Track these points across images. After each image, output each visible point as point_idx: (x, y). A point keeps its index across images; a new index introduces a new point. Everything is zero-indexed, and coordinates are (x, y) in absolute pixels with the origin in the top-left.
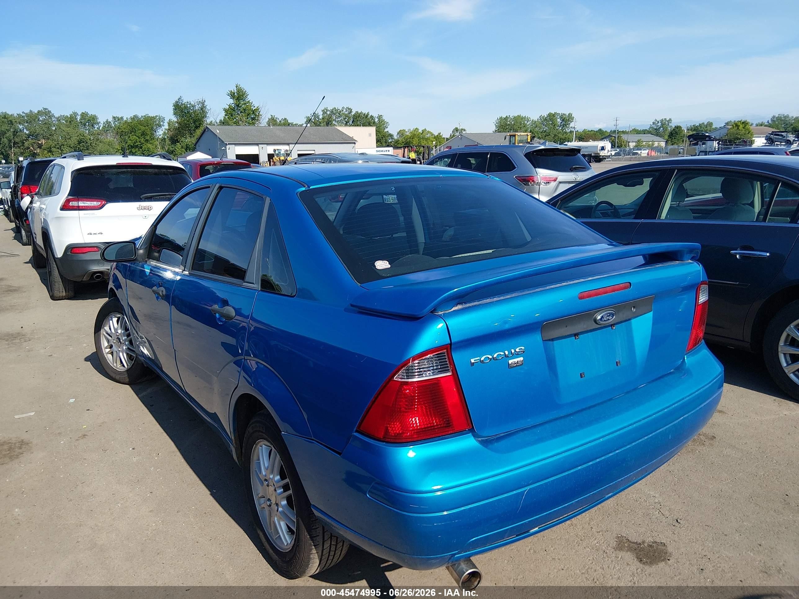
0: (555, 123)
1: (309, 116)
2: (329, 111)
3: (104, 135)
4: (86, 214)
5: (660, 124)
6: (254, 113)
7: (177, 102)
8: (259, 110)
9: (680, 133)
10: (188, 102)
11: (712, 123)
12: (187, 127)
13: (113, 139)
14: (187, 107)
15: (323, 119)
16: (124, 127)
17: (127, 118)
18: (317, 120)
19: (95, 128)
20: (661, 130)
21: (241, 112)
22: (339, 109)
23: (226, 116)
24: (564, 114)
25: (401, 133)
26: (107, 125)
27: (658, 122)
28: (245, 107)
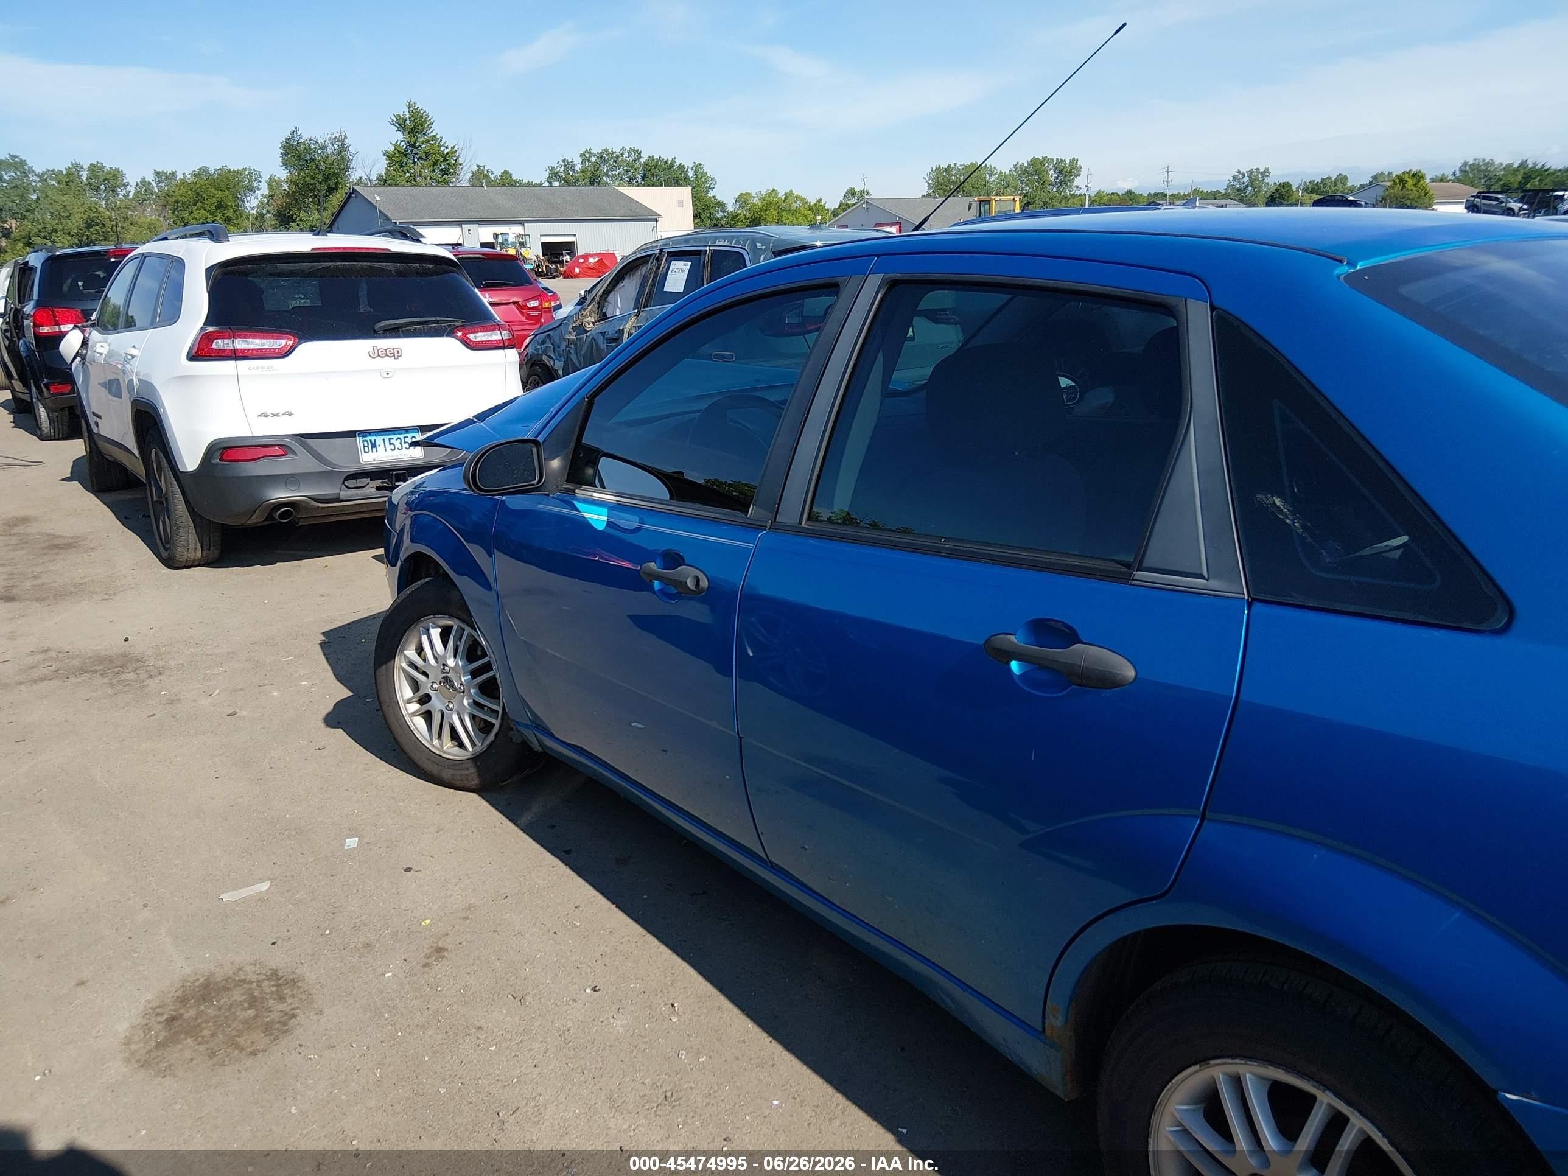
0: (1045, 178)
1: (555, 165)
2: (595, 156)
3: (138, 209)
4: (254, 368)
5: (1246, 179)
6: (445, 160)
7: (288, 139)
8: (457, 154)
9: (1288, 197)
10: (310, 140)
11: (1346, 178)
12: (311, 190)
13: (157, 217)
14: (311, 149)
15: (583, 171)
16: (181, 192)
17: (184, 174)
18: (571, 174)
19: (118, 195)
20: (1248, 192)
21: (420, 158)
22: (615, 152)
23: (390, 166)
24: (1061, 160)
25: (742, 199)
26: (143, 189)
27: (1244, 176)
28: (427, 148)
